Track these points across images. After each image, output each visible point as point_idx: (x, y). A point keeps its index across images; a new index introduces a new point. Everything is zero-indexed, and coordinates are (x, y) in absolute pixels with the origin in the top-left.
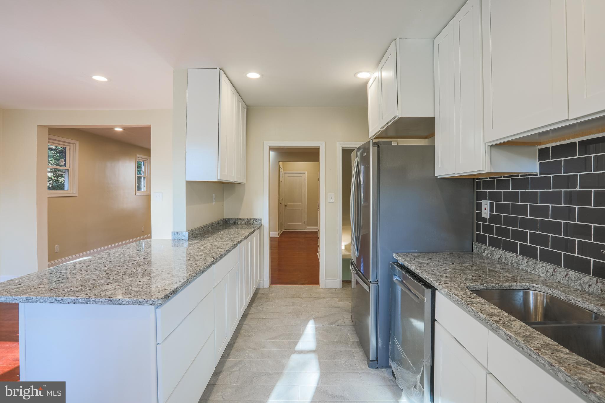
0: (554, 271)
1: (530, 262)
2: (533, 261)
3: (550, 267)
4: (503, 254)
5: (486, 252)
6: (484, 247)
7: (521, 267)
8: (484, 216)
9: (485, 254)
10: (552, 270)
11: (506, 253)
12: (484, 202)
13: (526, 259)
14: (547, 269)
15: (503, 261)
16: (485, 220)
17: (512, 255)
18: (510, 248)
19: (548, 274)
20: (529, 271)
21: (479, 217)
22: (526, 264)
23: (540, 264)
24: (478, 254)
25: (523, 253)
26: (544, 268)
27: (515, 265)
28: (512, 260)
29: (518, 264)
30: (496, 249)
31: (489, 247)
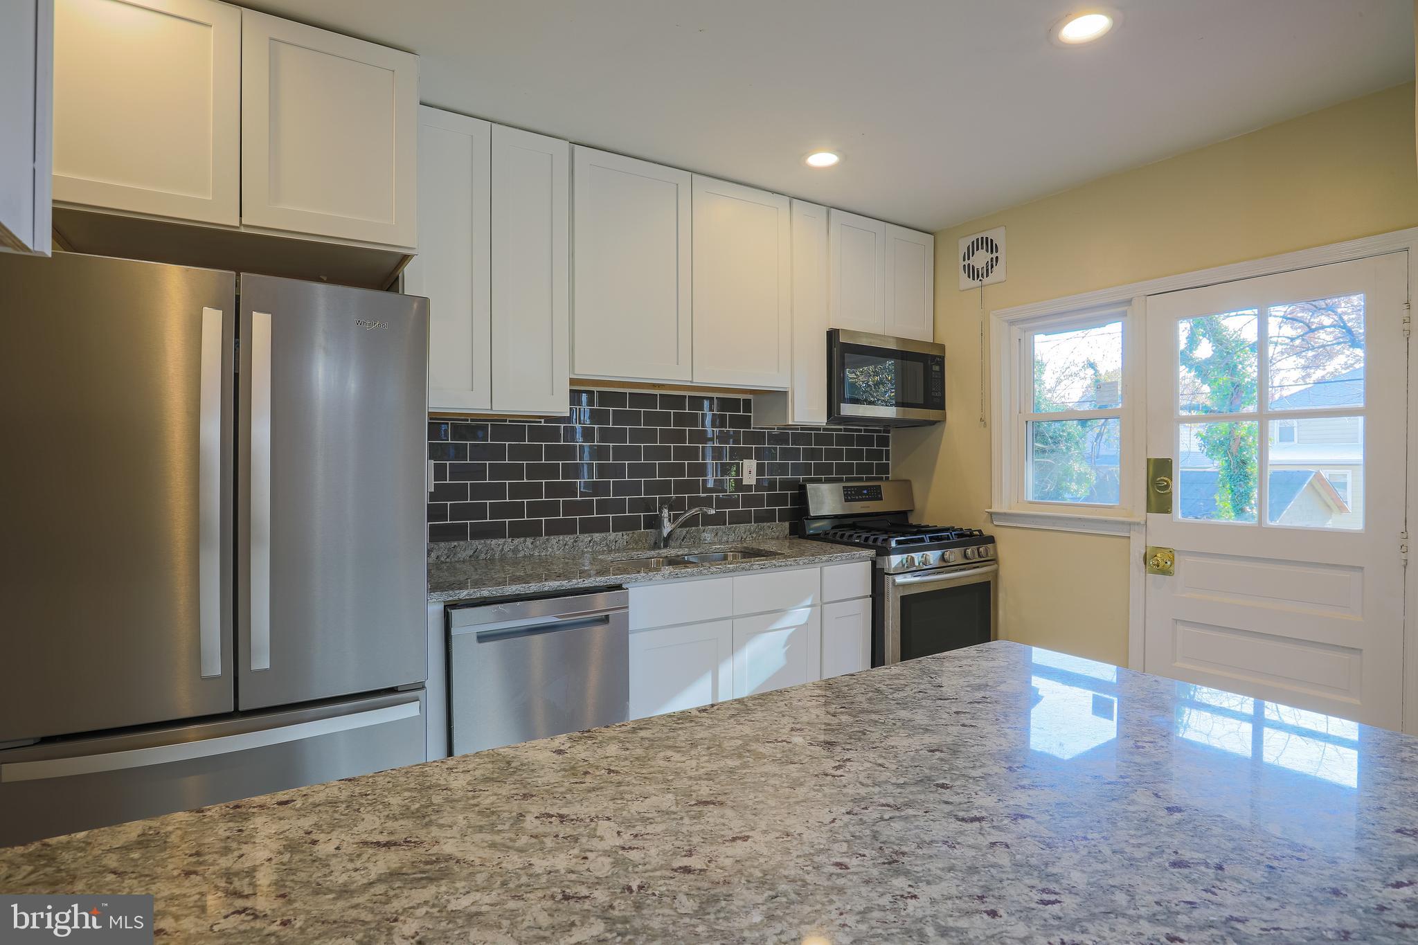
0: (576, 541)
1: (538, 542)
2: (540, 541)
3: (569, 539)
4: (480, 547)
7: (521, 554)
10: (572, 541)
11: (488, 542)
13: (529, 540)
14: (565, 542)
15: (483, 556)
17: (501, 541)
18: (495, 532)
19: (567, 547)
20: (536, 554)
22: (530, 546)
23: (554, 540)
25: (513, 535)
26: (561, 542)
27: (510, 554)
28: (503, 549)
29: (515, 551)
30: (462, 543)
31: (442, 544)
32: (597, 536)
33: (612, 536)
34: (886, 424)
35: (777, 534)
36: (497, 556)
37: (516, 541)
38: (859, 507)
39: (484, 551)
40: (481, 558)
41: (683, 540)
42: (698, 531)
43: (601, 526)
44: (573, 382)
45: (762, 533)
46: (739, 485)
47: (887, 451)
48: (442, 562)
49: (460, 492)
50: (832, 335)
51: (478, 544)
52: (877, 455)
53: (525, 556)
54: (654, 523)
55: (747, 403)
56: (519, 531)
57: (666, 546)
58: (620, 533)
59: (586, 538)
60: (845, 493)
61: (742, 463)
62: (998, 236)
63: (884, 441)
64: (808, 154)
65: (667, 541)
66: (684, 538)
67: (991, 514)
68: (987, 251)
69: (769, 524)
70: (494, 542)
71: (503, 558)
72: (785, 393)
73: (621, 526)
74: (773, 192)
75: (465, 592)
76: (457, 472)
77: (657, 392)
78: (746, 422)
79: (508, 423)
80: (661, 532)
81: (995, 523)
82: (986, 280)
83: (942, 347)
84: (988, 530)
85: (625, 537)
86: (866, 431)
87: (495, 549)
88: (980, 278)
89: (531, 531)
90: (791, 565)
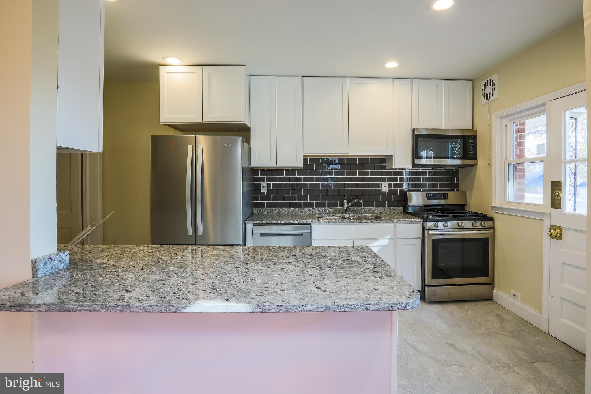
2: (300, 209)
3: (311, 209)
4: (281, 210)
5: (266, 211)
6: (264, 209)
7: (294, 213)
8: (262, 191)
9: (266, 213)
10: (312, 209)
11: (283, 208)
12: (262, 183)
13: (297, 209)
15: (282, 213)
16: (264, 193)
17: (288, 208)
18: (286, 205)
19: (310, 211)
20: (299, 212)
21: (259, 192)
22: (297, 210)
23: (305, 209)
24: (259, 214)
25: (292, 206)
26: (308, 210)
27: (291, 213)
28: (288, 211)
29: (292, 212)
30: (275, 208)
31: (269, 208)
32: (321, 209)
33: (327, 209)
34: (456, 167)
35: (397, 211)
36: (286, 213)
37: (293, 209)
38: (435, 202)
39: (282, 211)
40: (281, 213)
41: (355, 212)
42: (361, 208)
43: (323, 205)
44: (304, 156)
45: (390, 211)
46: (379, 192)
47: (457, 179)
48: (269, 214)
49: (275, 192)
50: (413, 131)
51: (280, 209)
52: (452, 180)
53: (295, 214)
54: (342, 205)
55: (384, 161)
56: (294, 205)
57: (345, 213)
58: (330, 208)
59: (317, 209)
60: (427, 196)
61: (381, 183)
62: (495, 78)
63: (456, 174)
64: (384, 63)
65: (346, 212)
66: (355, 211)
67: (493, 207)
68: (491, 86)
69: (393, 207)
70: (285, 208)
71: (288, 214)
72: (392, 156)
73: (330, 205)
74: (384, 78)
75: (258, 221)
76: (275, 186)
77: (345, 157)
78: (383, 167)
79: (290, 170)
80: (344, 208)
81: (494, 211)
82: (491, 99)
83: (476, 131)
84: (490, 214)
85: (331, 209)
86: (444, 169)
87: (286, 211)
88: (489, 98)
89: (298, 205)
90: (379, 222)
